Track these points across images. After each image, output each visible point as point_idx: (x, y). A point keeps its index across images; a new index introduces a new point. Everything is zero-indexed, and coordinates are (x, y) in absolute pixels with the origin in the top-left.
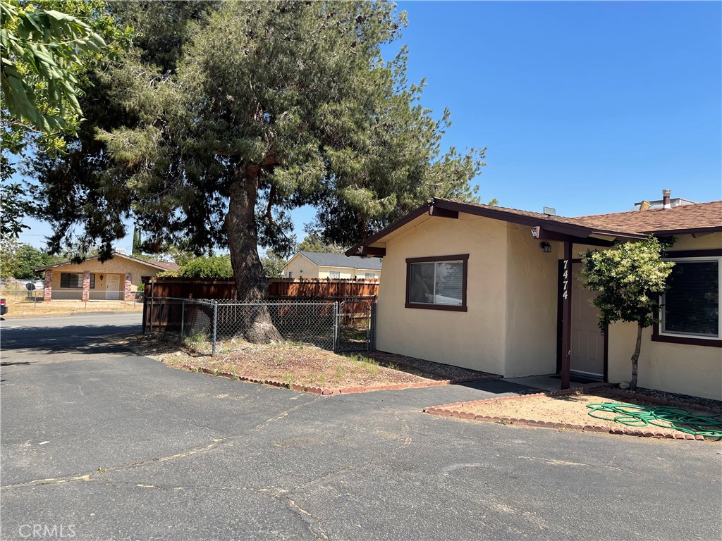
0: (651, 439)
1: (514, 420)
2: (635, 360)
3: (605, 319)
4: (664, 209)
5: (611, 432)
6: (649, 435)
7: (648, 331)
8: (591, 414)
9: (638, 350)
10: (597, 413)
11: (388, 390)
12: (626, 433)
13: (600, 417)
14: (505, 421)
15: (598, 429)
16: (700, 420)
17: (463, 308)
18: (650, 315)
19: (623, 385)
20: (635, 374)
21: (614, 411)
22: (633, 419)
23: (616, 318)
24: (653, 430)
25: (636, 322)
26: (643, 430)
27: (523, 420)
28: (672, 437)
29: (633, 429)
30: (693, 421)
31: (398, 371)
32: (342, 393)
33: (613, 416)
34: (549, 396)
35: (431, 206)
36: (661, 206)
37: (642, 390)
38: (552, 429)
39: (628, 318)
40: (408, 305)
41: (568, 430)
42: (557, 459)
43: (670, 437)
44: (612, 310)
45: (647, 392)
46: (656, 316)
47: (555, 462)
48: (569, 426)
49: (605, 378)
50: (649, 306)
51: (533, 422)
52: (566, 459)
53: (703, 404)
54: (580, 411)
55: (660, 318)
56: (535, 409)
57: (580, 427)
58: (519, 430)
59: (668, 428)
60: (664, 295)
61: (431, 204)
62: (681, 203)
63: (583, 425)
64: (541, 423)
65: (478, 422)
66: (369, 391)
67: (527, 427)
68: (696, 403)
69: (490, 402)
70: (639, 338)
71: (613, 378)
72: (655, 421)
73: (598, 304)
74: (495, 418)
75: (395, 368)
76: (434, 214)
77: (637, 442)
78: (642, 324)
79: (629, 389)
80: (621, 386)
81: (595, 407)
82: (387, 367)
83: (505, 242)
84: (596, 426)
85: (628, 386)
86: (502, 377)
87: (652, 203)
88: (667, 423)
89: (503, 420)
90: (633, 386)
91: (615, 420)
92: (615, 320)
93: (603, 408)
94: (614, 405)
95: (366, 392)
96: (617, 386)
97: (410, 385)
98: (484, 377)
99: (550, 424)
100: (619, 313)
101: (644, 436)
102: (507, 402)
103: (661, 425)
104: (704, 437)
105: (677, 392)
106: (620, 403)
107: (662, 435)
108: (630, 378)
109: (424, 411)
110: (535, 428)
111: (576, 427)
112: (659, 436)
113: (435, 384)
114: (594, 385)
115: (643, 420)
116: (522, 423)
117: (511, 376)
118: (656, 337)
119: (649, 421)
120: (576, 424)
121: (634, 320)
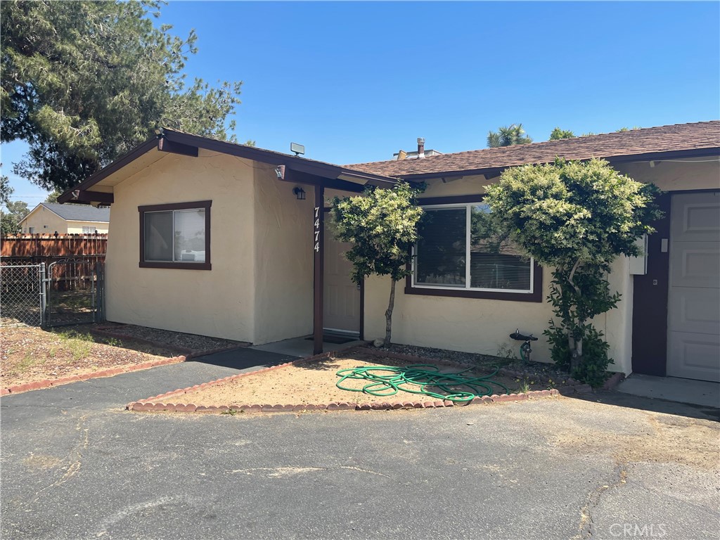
0: (400, 411)
1: (246, 407)
2: (389, 315)
3: (358, 273)
4: (418, 158)
5: (357, 408)
6: (397, 407)
7: (401, 283)
8: (340, 385)
9: (392, 304)
10: (345, 384)
11: (90, 380)
12: (374, 408)
13: (349, 388)
14: (234, 410)
15: (343, 406)
16: (449, 379)
17: (206, 266)
18: (403, 267)
19: (377, 344)
20: (389, 330)
21: (365, 378)
22: (383, 387)
23: (369, 271)
24: (401, 398)
25: (390, 275)
26: (391, 401)
27: (256, 407)
28: (421, 407)
29: (380, 401)
30: (443, 380)
31: (120, 349)
32: (13, 393)
33: (362, 383)
34: (297, 365)
35: (160, 138)
36: (416, 157)
37: (396, 346)
38: (291, 413)
39: (381, 271)
40: (143, 264)
41: (309, 412)
42: (284, 465)
43: (419, 406)
44: (364, 263)
45: (400, 348)
46: (409, 267)
47: (281, 471)
48: (311, 407)
49: (361, 336)
50: (402, 257)
51: (268, 407)
52: (295, 464)
53: (452, 357)
54: (328, 382)
55: (413, 269)
56: (276, 386)
57: (323, 407)
58: (249, 422)
59: (418, 393)
60: (416, 246)
61: (160, 136)
62: (433, 154)
63: (327, 403)
64: (278, 407)
65: (197, 416)
66: (59, 384)
67: (261, 415)
68: (446, 357)
69: (223, 383)
70: (393, 292)
71: (368, 336)
72: (405, 386)
73: (351, 256)
74: (221, 407)
75: (117, 345)
76: (164, 149)
77: (384, 418)
78: (395, 278)
79: (382, 346)
80: (375, 344)
81: (345, 374)
82: (107, 343)
83: (252, 185)
84: (342, 402)
85: (382, 343)
86: (251, 344)
87: (409, 154)
88: (417, 387)
89: (232, 410)
90: (387, 343)
91: (364, 391)
92: (368, 273)
93: (353, 376)
94: (366, 369)
95: (54, 386)
96: (371, 344)
97: (127, 368)
98: (229, 346)
99: (289, 407)
100: (372, 266)
101: (392, 409)
102: (246, 380)
103: (411, 390)
104: (454, 402)
105: (428, 346)
106: (372, 365)
107: (410, 405)
108: (384, 336)
109: (127, 408)
110: (270, 415)
111: (319, 407)
112: (408, 406)
113: (163, 362)
114: (349, 345)
115: (392, 387)
116: (255, 410)
117: (262, 343)
118: (409, 290)
119: (399, 386)
120: (320, 402)
121: (387, 273)
